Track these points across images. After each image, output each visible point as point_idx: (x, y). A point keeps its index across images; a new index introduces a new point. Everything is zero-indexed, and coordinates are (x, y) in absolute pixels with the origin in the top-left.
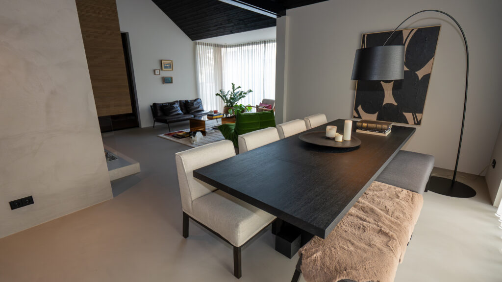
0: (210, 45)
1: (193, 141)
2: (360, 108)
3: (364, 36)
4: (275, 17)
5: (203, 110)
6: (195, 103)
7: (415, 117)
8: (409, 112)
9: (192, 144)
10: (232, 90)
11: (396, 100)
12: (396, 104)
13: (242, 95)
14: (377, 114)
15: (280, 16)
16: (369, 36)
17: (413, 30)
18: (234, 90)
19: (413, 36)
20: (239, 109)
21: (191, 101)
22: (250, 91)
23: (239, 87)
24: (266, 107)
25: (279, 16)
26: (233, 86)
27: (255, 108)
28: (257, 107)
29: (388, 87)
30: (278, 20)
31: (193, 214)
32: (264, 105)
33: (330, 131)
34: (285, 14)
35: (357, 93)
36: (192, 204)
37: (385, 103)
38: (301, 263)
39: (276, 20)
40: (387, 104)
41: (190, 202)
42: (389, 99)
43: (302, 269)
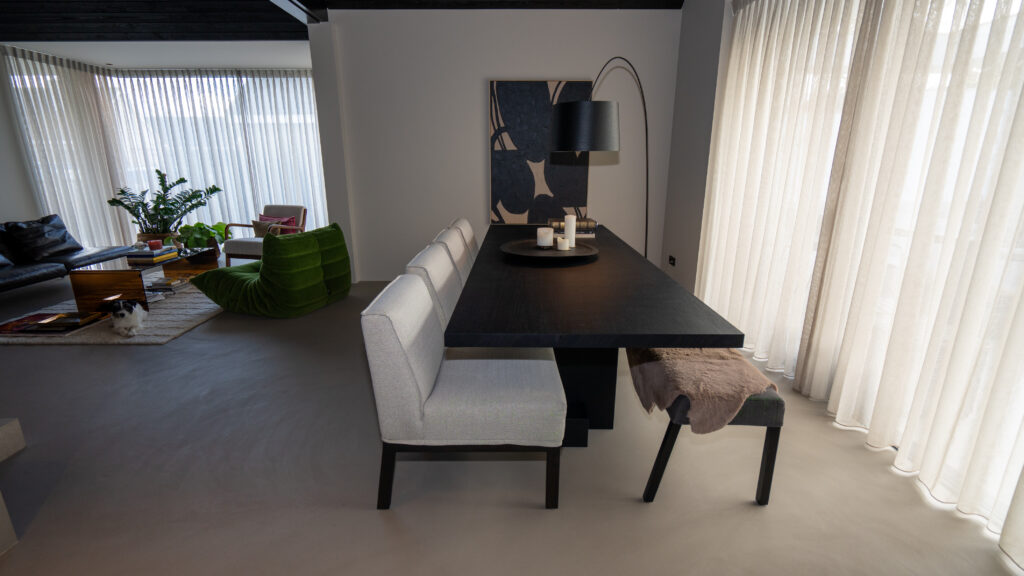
0: (56, 61)
1: (130, 329)
2: (500, 206)
3: (492, 83)
4: (301, 16)
5: (80, 249)
6: (47, 228)
7: (578, 212)
8: (570, 206)
9: (130, 337)
10: (158, 188)
11: (552, 190)
12: (551, 195)
13: (194, 199)
14: (526, 212)
15: (318, 21)
16: (499, 83)
17: (560, 82)
18: (166, 189)
19: (561, 93)
20: (198, 236)
21: (27, 223)
22: (214, 190)
23: (182, 181)
24: (283, 223)
25: (313, 19)
26: (162, 178)
27: (252, 229)
28: (256, 226)
29: (538, 169)
30: (312, 28)
31: (423, 438)
32: (276, 220)
33: (545, 236)
34: (326, 19)
35: (493, 180)
36: (423, 415)
37: (536, 194)
38: (688, 407)
39: (305, 27)
40: (539, 196)
41: (417, 413)
42: (541, 188)
43: (691, 415)
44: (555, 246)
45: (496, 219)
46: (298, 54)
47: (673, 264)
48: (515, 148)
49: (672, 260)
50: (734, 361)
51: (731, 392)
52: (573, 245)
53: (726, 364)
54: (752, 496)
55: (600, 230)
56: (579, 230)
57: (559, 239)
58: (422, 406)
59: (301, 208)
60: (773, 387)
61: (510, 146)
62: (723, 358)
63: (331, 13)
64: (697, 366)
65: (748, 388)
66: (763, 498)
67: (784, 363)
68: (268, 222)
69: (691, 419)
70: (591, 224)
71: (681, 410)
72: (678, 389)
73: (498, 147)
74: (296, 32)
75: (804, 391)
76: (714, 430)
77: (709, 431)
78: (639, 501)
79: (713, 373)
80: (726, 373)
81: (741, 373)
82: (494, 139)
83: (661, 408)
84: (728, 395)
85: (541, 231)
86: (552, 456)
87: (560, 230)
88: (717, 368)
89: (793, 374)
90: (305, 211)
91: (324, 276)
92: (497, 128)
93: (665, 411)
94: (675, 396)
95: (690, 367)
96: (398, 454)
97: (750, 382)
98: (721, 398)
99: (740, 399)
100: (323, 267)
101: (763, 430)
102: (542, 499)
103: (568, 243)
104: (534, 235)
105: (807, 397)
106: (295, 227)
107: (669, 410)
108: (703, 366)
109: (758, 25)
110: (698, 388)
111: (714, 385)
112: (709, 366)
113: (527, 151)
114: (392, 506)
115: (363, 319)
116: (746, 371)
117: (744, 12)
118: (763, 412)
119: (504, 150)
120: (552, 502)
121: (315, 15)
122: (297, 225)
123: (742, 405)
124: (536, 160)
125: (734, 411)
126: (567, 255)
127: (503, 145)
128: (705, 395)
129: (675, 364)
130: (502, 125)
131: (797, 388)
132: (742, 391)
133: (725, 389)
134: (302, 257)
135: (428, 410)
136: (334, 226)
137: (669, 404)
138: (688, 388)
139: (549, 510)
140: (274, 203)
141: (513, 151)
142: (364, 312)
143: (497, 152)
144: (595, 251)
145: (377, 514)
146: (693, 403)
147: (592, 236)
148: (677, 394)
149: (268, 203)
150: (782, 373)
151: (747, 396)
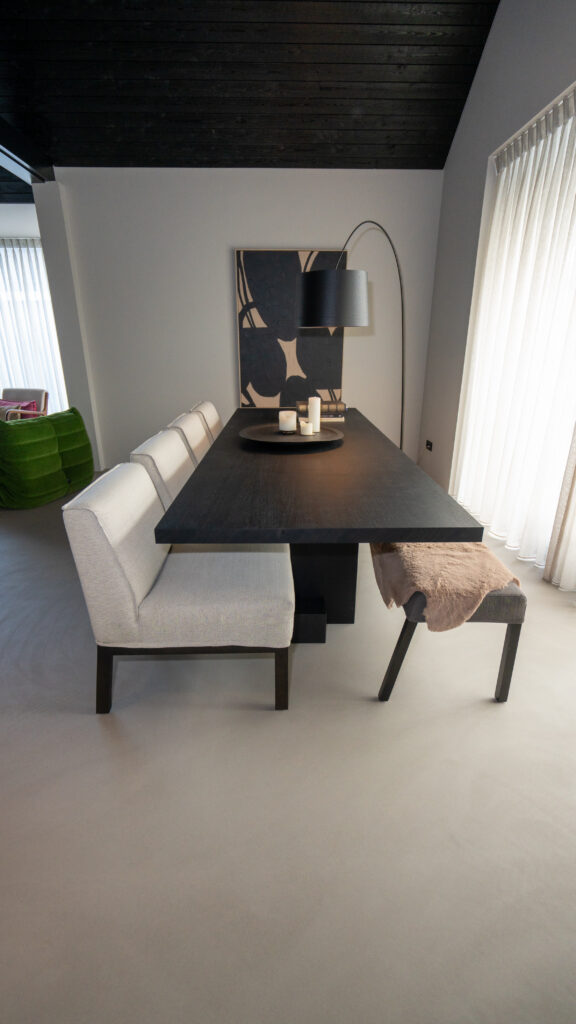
2: (250, 388)
3: (238, 252)
7: (332, 395)
8: (324, 388)
11: (305, 371)
12: (304, 376)
14: (279, 395)
15: (43, 181)
16: (246, 253)
17: (312, 252)
19: (314, 262)
24: (23, 408)
25: (37, 178)
29: (289, 348)
30: (37, 188)
31: (141, 641)
32: (16, 405)
33: (288, 420)
34: (52, 178)
35: (242, 360)
36: (138, 617)
37: (288, 376)
38: (424, 604)
39: (30, 187)
40: (291, 378)
41: (131, 614)
42: (294, 369)
43: (427, 613)
44: (298, 432)
45: (247, 402)
46: (23, 219)
47: (430, 449)
48: (265, 326)
49: (429, 445)
50: (477, 553)
51: (470, 588)
52: (318, 429)
53: (470, 558)
54: (491, 692)
55: (352, 414)
56: (324, 414)
57: (302, 423)
58: (137, 608)
59: (42, 391)
60: (516, 581)
61: (260, 323)
62: (466, 550)
63: (58, 170)
64: (437, 560)
65: (488, 583)
66: (501, 696)
67: (536, 552)
68: (7, 407)
69: (427, 617)
70: (340, 407)
71: (417, 606)
72: (414, 584)
73: (246, 324)
74: (19, 193)
75: (555, 580)
76: (452, 628)
77: (446, 629)
78: (374, 700)
79: (453, 568)
80: (467, 567)
81: (483, 567)
82: (242, 315)
83: (398, 604)
84: (467, 591)
85: (283, 415)
86: (282, 656)
87: (304, 414)
88: (459, 561)
89: (544, 563)
90: (47, 395)
91: (63, 465)
92: (245, 303)
93: (401, 608)
94: (412, 593)
95: (430, 562)
96: (115, 657)
97: (492, 577)
98: (459, 595)
99: (480, 595)
100: (62, 454)
101: (503, 627)
102: (272, 700)
103: (312, 428)
104: (276, 419)
105: (557, 587)
106: (35, 412)
107: (405, 607)
108: (443, 560)
109: (522, 185)
110: (435, 583)
111: (453, 581)
112: (451, 560)
113: (278, 328)
114: (112, 710)
115: (65, 514)
116: (488, 566)
117: (508, 170)
118: (504, 608)
119: (253, 328)
120: (282, 703)
121: (38, 173)
122: (38, 409)
123: (481, 602)
124: (287, 339)
125: (472, 607)
126: (312, 439)
127: (251, 322)
128: (444, 591)
129: (413, 558)
130: (251, 300)
131: (547, 578)
132: (482, 587)
133: (464, 586)
134: (35, 443)
135: (143, 612)
136: (72, 410)
137: (405, 601)
138: (424, 584)
139: (277, 712)
140: (14, 387)
141: (263, 329)
142: (65, 507)
143: (246, 329)
144: (340, 436)
145: (96, 719)
146: (429, 600)
147: (342, 420)
148: (413, 590)
149: (8, 387)
150: (533, 563)
151: (487, 592)
